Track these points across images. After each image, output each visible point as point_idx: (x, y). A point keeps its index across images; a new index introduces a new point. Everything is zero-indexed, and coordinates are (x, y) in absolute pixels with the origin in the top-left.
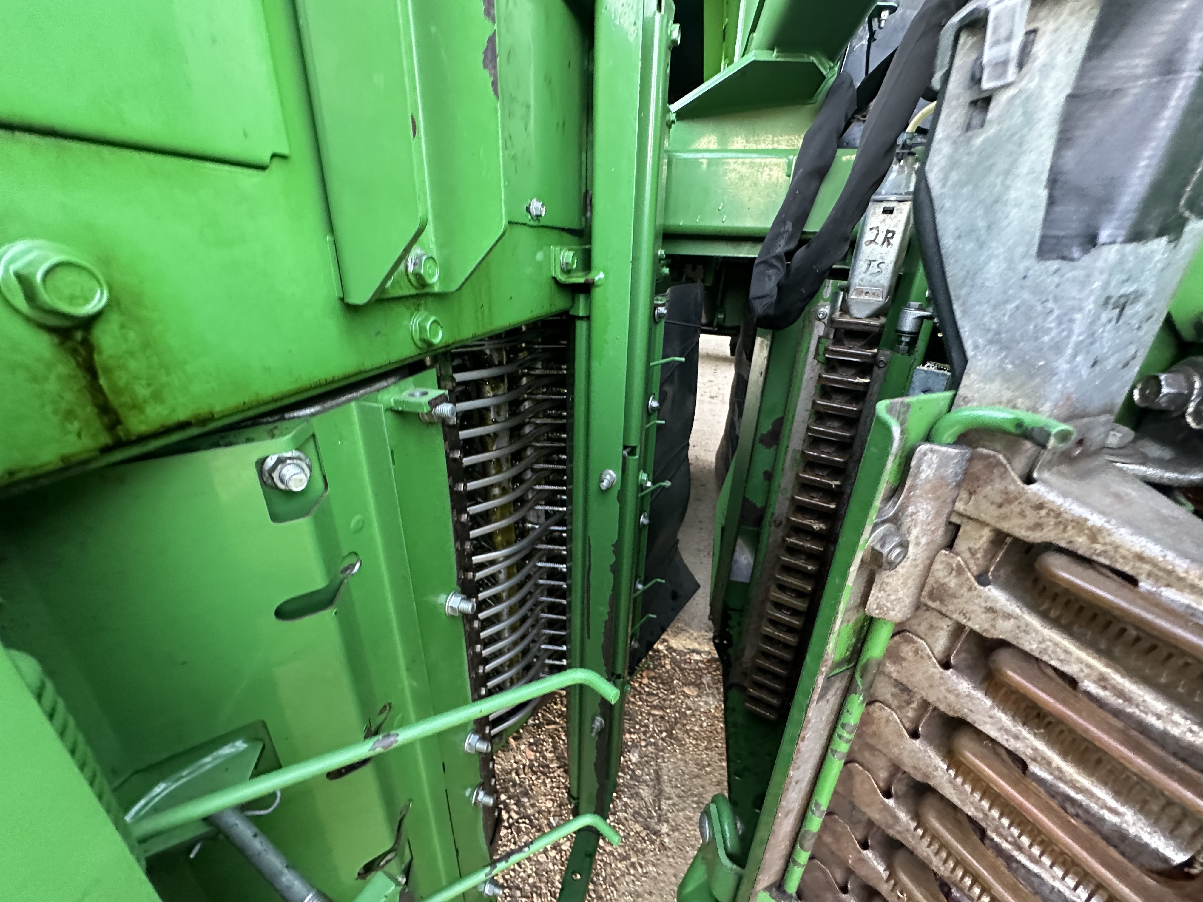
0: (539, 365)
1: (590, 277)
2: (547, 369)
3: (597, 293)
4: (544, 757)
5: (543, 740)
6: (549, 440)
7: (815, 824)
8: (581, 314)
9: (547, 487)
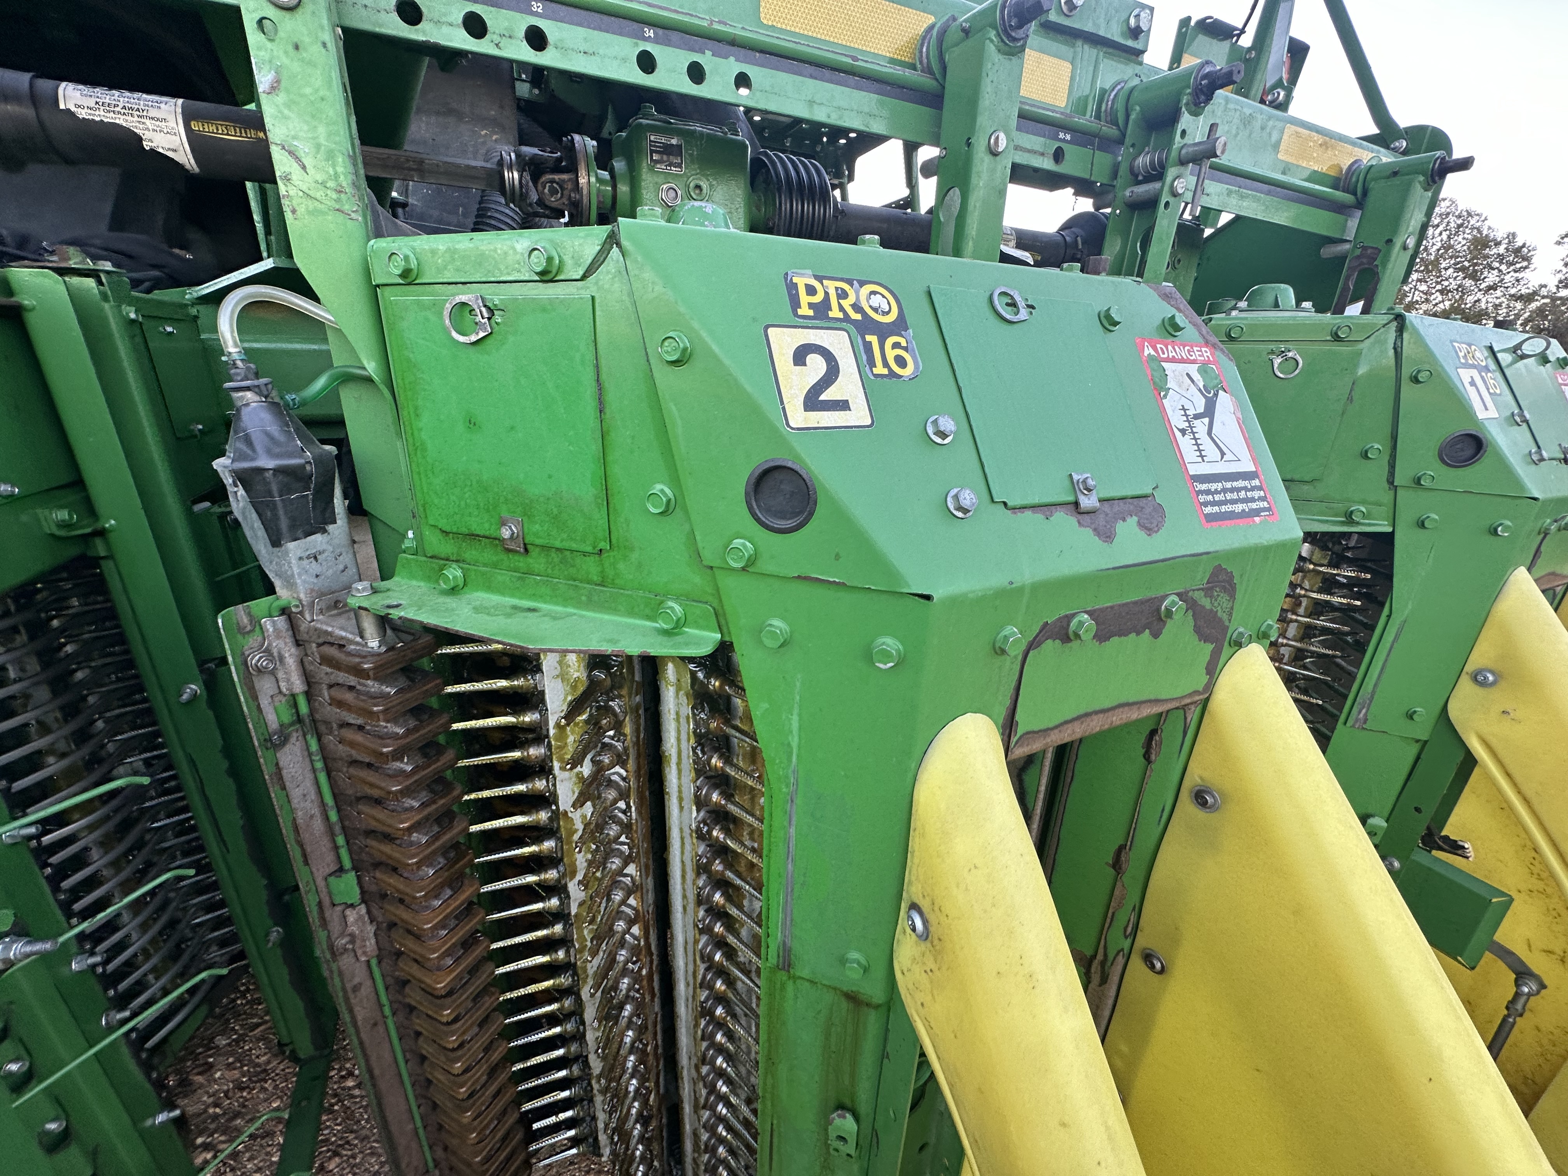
0: (75, 602)
1: (99, 526)
2: (86, 604)
3: (112, 537)
4: (258, 1065)
5: (250, 1049)
6: (119, 680)
7: (333, 816)
8: (102, 553)
9: (133, 733)
